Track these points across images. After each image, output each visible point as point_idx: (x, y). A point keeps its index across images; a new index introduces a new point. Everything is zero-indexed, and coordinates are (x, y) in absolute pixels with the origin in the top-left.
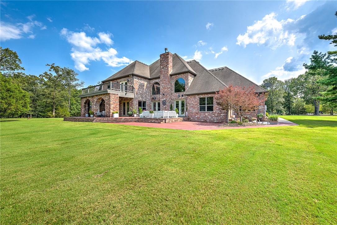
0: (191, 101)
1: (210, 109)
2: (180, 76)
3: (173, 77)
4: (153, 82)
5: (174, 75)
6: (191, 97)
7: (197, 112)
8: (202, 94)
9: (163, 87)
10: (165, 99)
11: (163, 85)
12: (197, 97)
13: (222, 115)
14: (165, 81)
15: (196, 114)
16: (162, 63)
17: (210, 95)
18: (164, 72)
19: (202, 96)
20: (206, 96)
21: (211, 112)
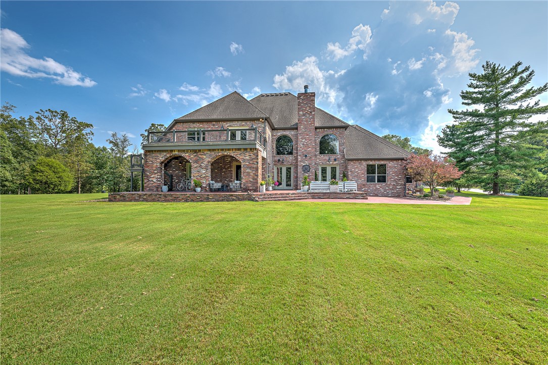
0: (355, 168)
1: (382, 179)
2: (329, 132)
3: (318, 130)
4: (279, 134)
5: (319, 128)
6: (354, 163)
7: (364, 183)
8: (371, 160)
9: (303, 144)
10: (307, 163)
11: (304, 142)
12: (365, 163)
13: (398, 187)
14: (307, 135)
15: (363, 187)
16: (302, 107)
17: (382, 162)
18: (307, 121)
19: (371, 163)
20: (377, 163)
21: (384, 184)
